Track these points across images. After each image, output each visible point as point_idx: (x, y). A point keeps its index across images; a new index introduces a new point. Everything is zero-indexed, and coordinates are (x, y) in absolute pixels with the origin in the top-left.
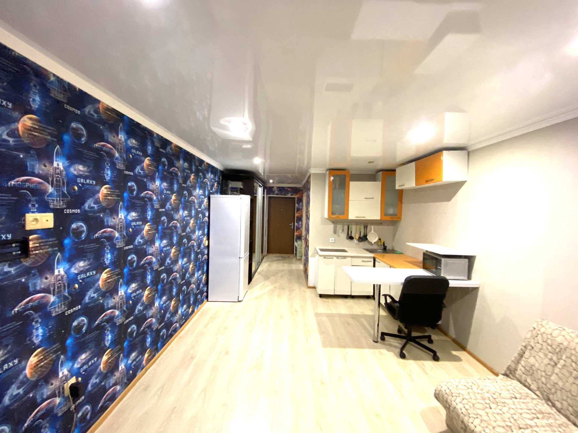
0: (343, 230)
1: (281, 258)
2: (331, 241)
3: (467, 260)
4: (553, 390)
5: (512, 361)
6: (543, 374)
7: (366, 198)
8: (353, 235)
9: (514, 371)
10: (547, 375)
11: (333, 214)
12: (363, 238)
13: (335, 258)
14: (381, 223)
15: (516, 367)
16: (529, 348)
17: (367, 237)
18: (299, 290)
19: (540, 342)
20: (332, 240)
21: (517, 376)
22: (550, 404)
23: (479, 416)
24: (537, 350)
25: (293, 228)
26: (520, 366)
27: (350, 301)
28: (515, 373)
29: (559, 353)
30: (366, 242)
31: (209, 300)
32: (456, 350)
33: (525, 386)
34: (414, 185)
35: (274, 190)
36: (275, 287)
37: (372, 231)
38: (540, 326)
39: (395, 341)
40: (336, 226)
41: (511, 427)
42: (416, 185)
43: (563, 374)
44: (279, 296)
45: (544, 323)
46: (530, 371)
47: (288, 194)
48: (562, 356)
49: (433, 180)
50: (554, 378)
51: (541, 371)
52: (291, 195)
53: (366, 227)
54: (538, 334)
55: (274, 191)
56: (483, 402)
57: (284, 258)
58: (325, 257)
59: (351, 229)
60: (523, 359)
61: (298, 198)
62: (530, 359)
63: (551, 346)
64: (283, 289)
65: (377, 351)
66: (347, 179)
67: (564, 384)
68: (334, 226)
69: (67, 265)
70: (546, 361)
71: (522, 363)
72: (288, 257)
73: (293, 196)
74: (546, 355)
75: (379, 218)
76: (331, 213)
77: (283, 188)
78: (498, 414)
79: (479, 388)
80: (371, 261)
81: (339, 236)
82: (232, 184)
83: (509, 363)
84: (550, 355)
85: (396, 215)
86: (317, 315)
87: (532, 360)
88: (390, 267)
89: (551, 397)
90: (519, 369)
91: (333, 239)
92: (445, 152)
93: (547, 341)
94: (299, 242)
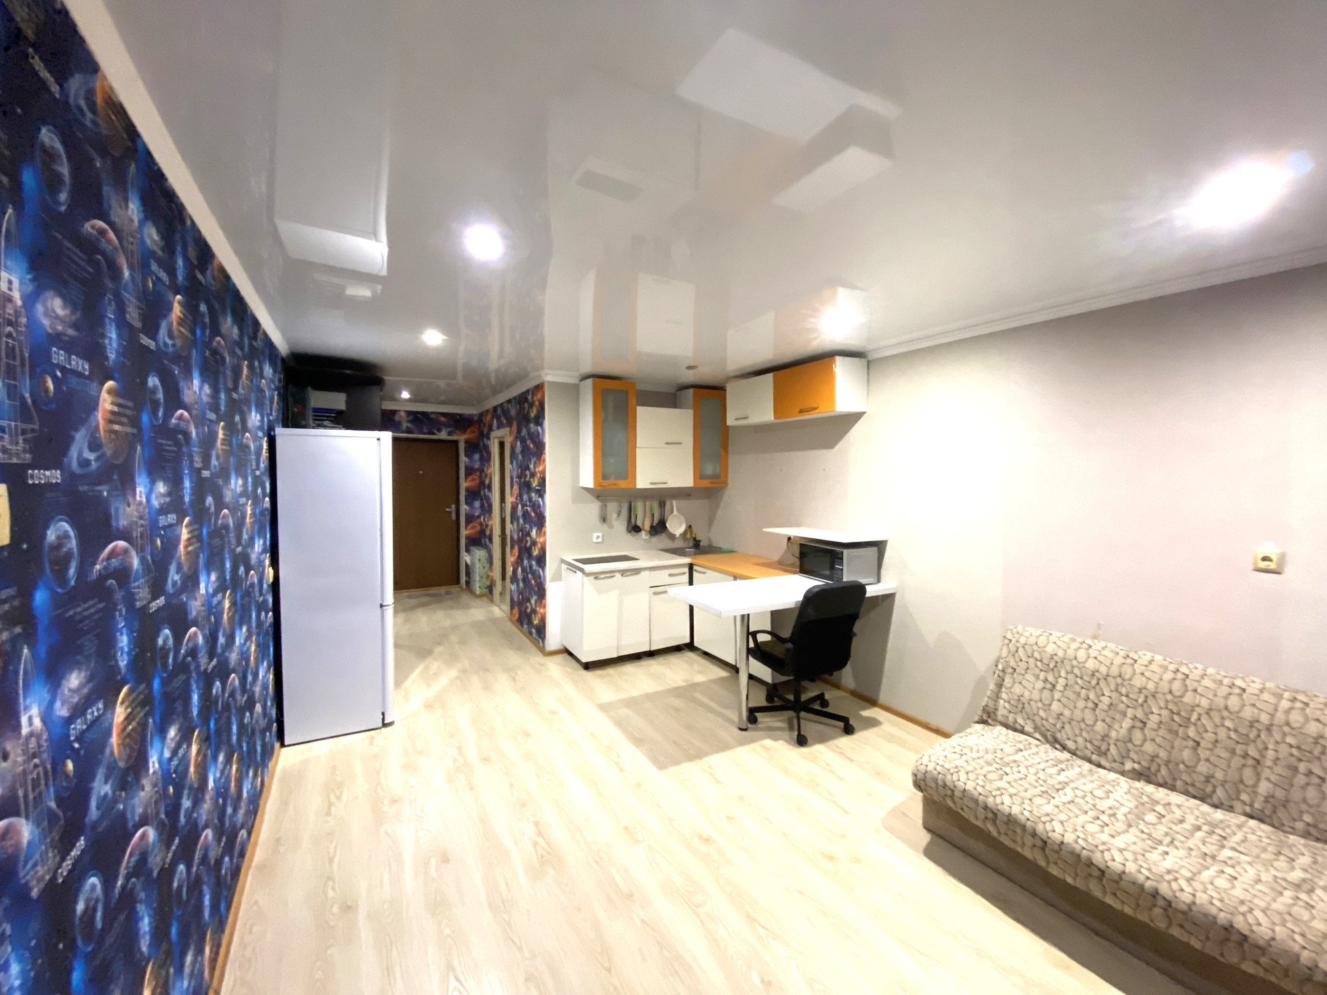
0: (619, 514)
1: (428, 599)
2: (595, 540)
3: (875, 549)
4: (1059, 726)
5: (989, 697)
6: (1040, 705)
7: (667, 443)
8: (639, 523)
9: (994, 713)
10: (1045, 705)
11: (605, 477)
12: (659, 528)
13: (618, 575)
14: (689, 495)
15: (995, 705)
16: (1010, 670)
17: (667, 525)
18: (528, 663)
19: (1024, 658)
20: (596, 536)
21: (1000, 718)
22: (1058, 746)
23: (1004, 791)
24: (1023, 672)
25: (454, 517)
26: (1001, 702)
27: (653, 665)
28: (996, 715)
29: (1055, 669)
30: (663, 537)
31: (286, 743)
32: (864, 709)
33: (1015, 730)
34: (773, 418)
35: (397, 418)
36: (464, 671)
37: (675, 512)
38: (1016, 636)
39: (775, 719)
40: (606, 506)
41: (1047, 792)
42: (775, 418)
43: (1068, 698)
44: (487, 687)
45: (1020, 629)
46: (1020, 705)
47: (439, 430)
48: (1059, 672)
49: (816, 409)
50: (1055, 707)
51: (1036, 702)
52: (450, 434)
53: (662, 505)
54: (1018, 648)
55: (400, 423)
56: (992, 769)
57: (438, 599)
58: (596, 576)
59: (635, 511)
60: (1003, 689)
61: (467, 442)
62: (1014, 689)
63: (1041, 661)
64: (486, 670)
65: (756, 746)
66: (633, 400)
67: (1072, 711)
68: (602, 506)
69: (46, 690)
70: (1040, 685)
71: (1004, 696)
72: (447, 593)
73: (454, 438)
74: (1037, 677)
75: (691, 484)
76: (601, 477)
77: (425, 414)
78: (1021, 779)
79: (974, 750)
80: (684, 573)
81: (611, 527)
82: (320, 399)
83: (985, 701)
84: (1042, 675)
85: (718, 477)
86: (604, 708)
87: (1017, 689)
88: (735, 578)
89: (1058, 735)
90: (1000, 708)
91: (600, 534)
92: (838, 359)
93: (1033, 654)
94: (479, 553)
